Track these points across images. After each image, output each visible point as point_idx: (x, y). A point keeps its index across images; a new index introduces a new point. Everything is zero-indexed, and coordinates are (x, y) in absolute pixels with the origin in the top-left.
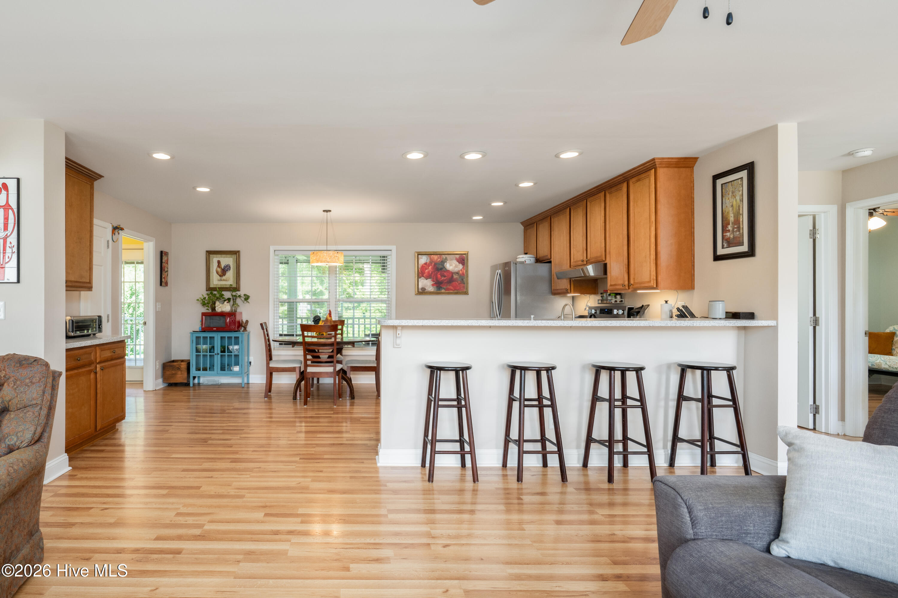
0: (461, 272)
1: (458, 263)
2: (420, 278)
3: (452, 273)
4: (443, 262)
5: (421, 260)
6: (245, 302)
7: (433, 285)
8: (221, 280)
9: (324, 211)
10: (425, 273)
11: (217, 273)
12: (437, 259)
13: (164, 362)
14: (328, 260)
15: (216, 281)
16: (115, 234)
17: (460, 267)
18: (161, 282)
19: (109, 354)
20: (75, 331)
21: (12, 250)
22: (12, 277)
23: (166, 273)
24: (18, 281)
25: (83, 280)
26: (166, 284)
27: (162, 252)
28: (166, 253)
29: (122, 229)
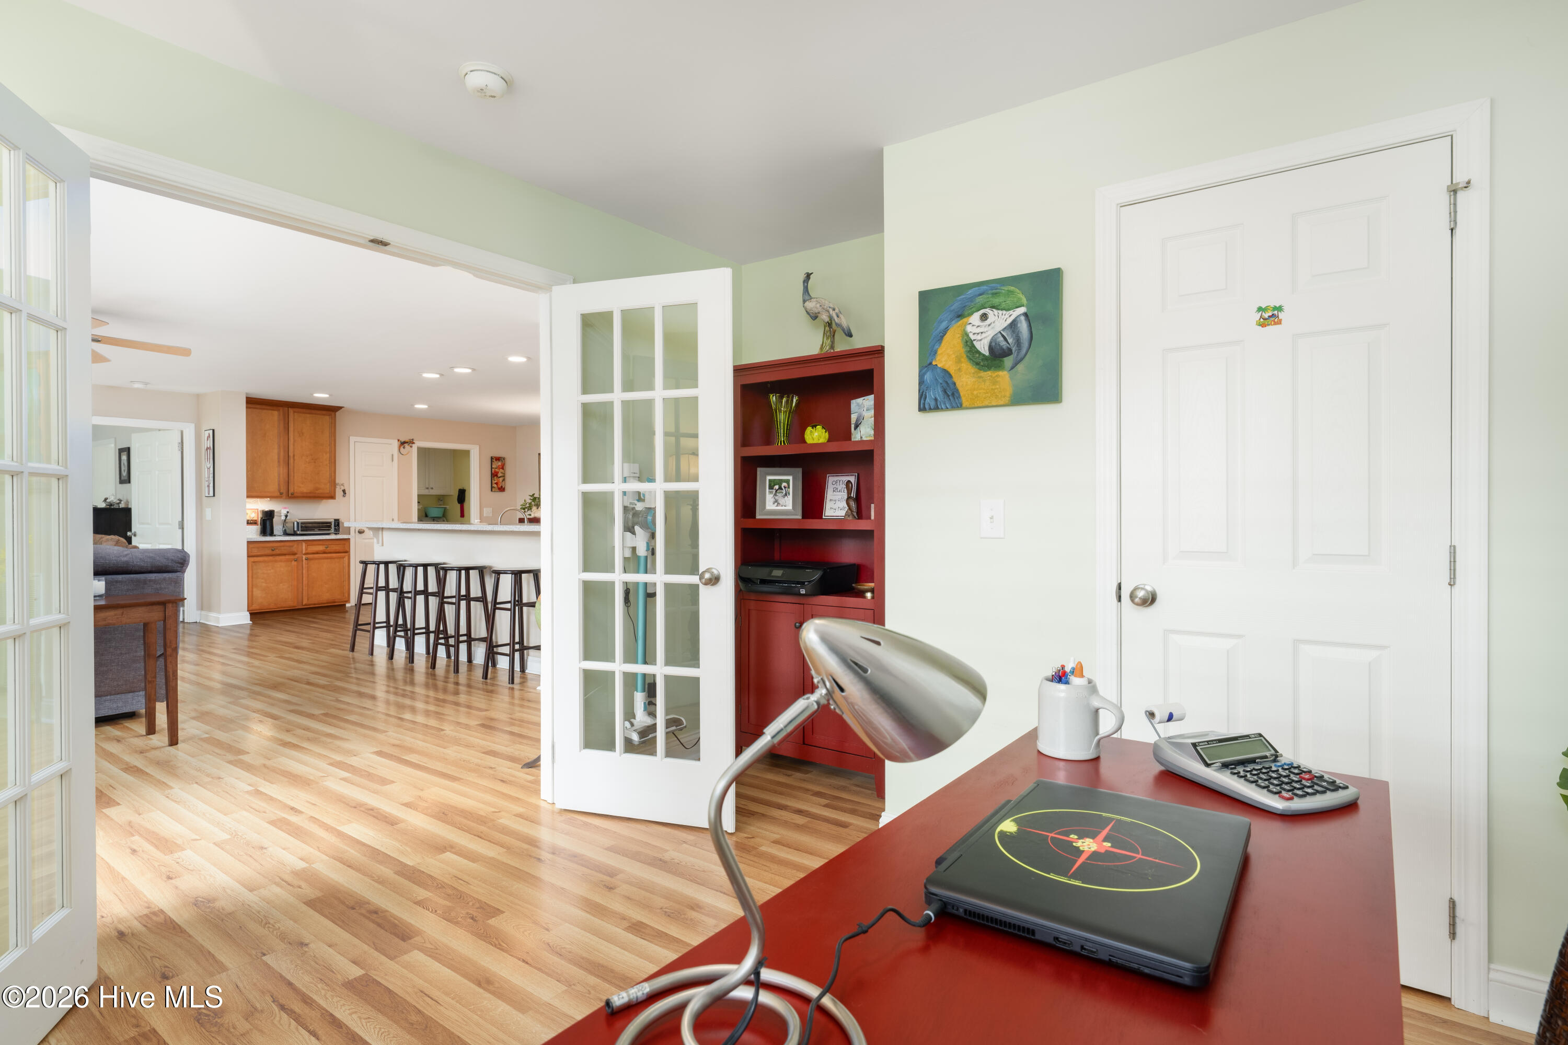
16: (404, 448)
18: (492, 487)
19: (321, 548)
20: (301, 530)
21: (211, 475)
22: (211, 494)
23: (501, 479)
24: (214, 496)
25: (320, 491)
26: (502, 489)
27: (492, 458)
28: (498, 459)
29: (414, 443)
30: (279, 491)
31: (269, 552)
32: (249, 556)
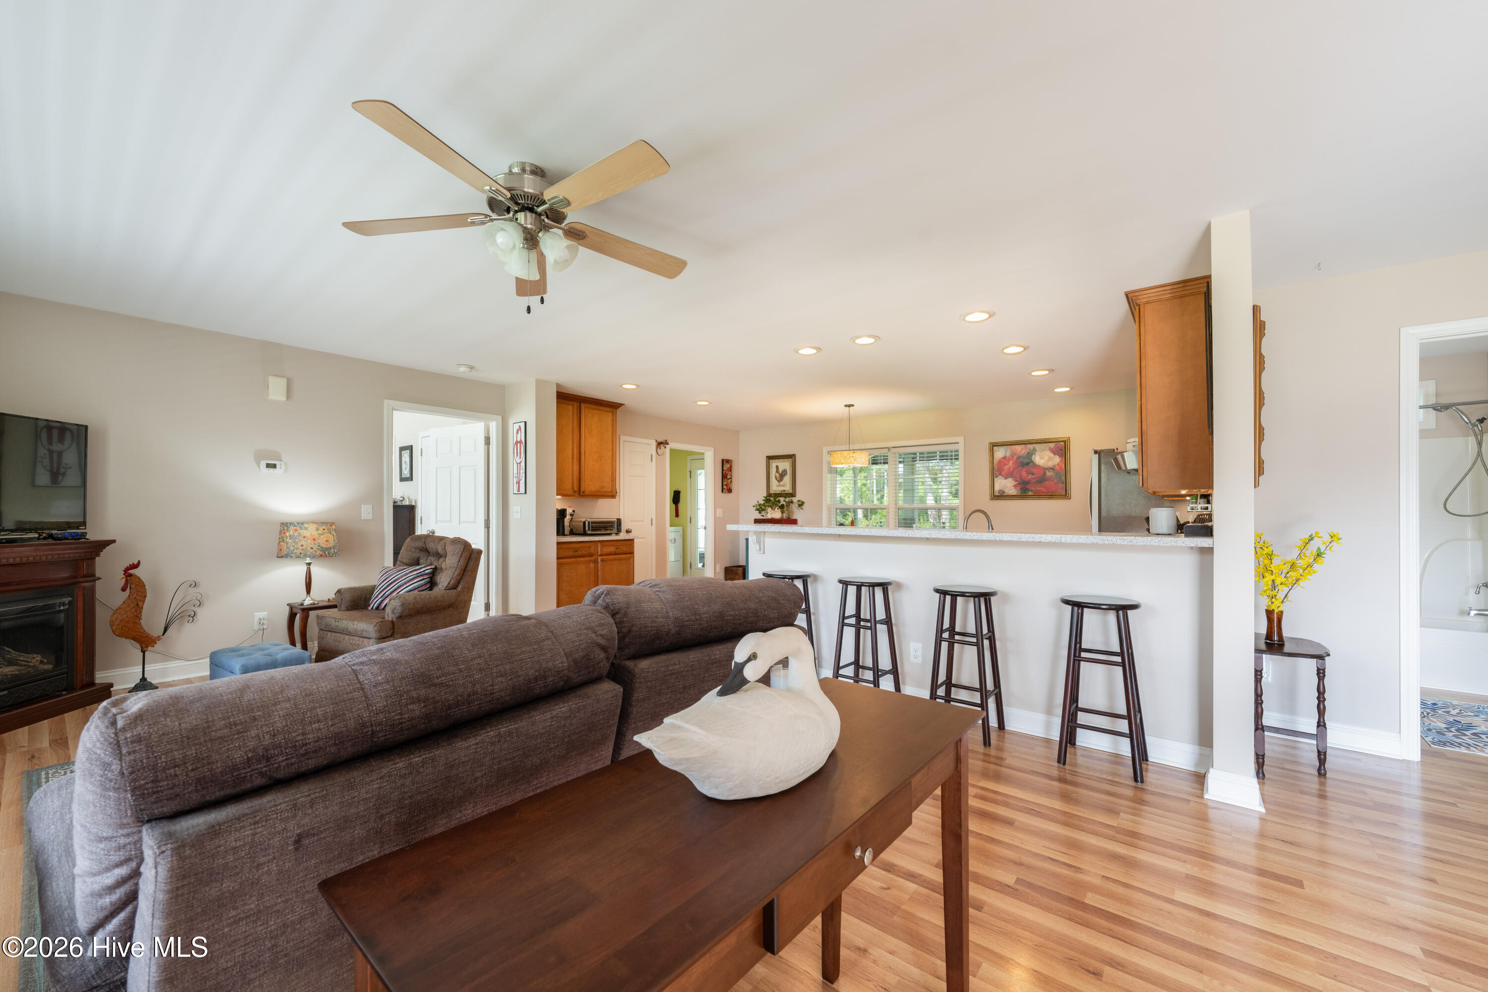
0: (1057, 467)
1: (1052, 455)
2: (997, 477)
3: (1045, 469)
4: (1030, 454)
5: (997, 453)
6: (799, 508)
7: (1015, 486)
8: (779, 486)
9: (846, 406)
10: (1003, 470)
11: (776, 478)
12: (1021, 451)
13: (728, 565)
14: (843, 461)
15: (775, 488)
16: (660, 448)
17: (1057, 459)
18: (723, 489)
19: (612, 549)
20: (592, 530)
21: (523, 471)
22: (522, 490)
23: (729, 481)
24: (526, 493)
25: (604, 490)
26: (730, 491)
27: (723, 460)
28: (728, 461)
29: (668, 444)
30: (573, 488)
31: (571, 553)
32: (558, 558)
